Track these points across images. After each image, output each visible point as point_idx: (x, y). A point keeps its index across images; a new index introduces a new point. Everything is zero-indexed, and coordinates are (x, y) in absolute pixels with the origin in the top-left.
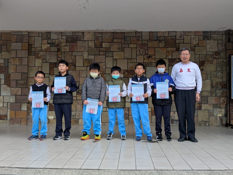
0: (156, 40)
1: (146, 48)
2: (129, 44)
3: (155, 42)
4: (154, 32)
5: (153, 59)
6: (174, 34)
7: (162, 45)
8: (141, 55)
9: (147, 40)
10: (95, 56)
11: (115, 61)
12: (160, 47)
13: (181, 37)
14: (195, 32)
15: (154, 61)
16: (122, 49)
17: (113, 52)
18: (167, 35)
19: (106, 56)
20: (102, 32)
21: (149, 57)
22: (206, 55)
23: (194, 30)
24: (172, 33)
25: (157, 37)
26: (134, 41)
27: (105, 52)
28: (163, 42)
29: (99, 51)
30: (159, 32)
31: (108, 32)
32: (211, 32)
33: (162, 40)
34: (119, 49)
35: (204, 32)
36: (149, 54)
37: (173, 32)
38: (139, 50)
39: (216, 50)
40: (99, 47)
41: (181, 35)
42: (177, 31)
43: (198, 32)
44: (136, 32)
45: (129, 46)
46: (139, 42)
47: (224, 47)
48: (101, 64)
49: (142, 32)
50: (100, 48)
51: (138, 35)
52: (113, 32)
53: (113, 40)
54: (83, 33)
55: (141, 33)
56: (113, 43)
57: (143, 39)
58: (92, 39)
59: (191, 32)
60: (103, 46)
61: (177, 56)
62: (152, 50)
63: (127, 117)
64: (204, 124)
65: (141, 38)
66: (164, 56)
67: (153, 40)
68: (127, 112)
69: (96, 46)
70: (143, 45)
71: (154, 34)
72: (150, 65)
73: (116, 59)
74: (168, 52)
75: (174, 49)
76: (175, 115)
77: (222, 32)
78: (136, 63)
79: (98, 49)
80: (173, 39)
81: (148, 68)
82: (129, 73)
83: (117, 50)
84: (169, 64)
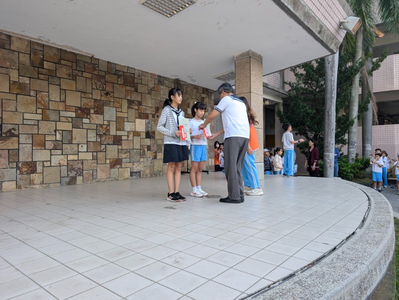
0: (115, 74)
1: (103, 81)
2: (82, 72)
3: (114, 76)
4: (113, 63)
5: (111, 97)
6: (133, 71)
7: (121, 81)
8: (97, 89)
9: (105, 72)
10: (31, 79)
11: (63, 92)
12: (119, 83)
13: (139, 77)
14: (151, 74)
15: (112, 100)
16: (73, 77)
17: (60, 78)
18: (126, 71)
19: (50, 83)
20: (43, 44)
21: (107, 94)
23: (150, 72)
24: (131, 69)
25: (116, 70)
26: (89, 69)
27: (47, 76)
28: (122, 78)
29: (39, 73)
30: (118, 65)
31: (54, 48)
32: (164, 77)
33: (121, 75)
34: (70, 76)
35: (159, 76)
36: (107, 90)
37: (131, 68)
38: (96, 83)
40: (38, 66)
41: (140, 75)
42: (136, 68)
43: (154, 75)
44: (92, 58)
45: (82, 74)
46: (96, 72)
48: (42, 93)
49: (98, 59)
50: (40, 69)
51: (94, 62)
52: (61, 49)
53: (60, 60)
54: (9, 37)
56: (60, 65)
57: (100, 69)
58: (26, 51)
59: (148, 73)
60: (45, 66)
61: (135, 97)
62: (110, 85)
63: (80, 172)
64: (159, 174)
65: (97, 67)
66: (123, 96)
67: (111, 73)
68: (80, 166)
69: (32, 64)
70: (100, 77)
71: (112, 65)
72: (108, 103)
73: (65, 90)
74: (127, 91)
75: (133, 89)
76: (134, 166)
77: (172, 79)
78: (92, 98)
79: (37, 69)
80: (131, 77)
81: (106, 108)
82: (83, 112)
83: (65, 77)
84: (128, 106)
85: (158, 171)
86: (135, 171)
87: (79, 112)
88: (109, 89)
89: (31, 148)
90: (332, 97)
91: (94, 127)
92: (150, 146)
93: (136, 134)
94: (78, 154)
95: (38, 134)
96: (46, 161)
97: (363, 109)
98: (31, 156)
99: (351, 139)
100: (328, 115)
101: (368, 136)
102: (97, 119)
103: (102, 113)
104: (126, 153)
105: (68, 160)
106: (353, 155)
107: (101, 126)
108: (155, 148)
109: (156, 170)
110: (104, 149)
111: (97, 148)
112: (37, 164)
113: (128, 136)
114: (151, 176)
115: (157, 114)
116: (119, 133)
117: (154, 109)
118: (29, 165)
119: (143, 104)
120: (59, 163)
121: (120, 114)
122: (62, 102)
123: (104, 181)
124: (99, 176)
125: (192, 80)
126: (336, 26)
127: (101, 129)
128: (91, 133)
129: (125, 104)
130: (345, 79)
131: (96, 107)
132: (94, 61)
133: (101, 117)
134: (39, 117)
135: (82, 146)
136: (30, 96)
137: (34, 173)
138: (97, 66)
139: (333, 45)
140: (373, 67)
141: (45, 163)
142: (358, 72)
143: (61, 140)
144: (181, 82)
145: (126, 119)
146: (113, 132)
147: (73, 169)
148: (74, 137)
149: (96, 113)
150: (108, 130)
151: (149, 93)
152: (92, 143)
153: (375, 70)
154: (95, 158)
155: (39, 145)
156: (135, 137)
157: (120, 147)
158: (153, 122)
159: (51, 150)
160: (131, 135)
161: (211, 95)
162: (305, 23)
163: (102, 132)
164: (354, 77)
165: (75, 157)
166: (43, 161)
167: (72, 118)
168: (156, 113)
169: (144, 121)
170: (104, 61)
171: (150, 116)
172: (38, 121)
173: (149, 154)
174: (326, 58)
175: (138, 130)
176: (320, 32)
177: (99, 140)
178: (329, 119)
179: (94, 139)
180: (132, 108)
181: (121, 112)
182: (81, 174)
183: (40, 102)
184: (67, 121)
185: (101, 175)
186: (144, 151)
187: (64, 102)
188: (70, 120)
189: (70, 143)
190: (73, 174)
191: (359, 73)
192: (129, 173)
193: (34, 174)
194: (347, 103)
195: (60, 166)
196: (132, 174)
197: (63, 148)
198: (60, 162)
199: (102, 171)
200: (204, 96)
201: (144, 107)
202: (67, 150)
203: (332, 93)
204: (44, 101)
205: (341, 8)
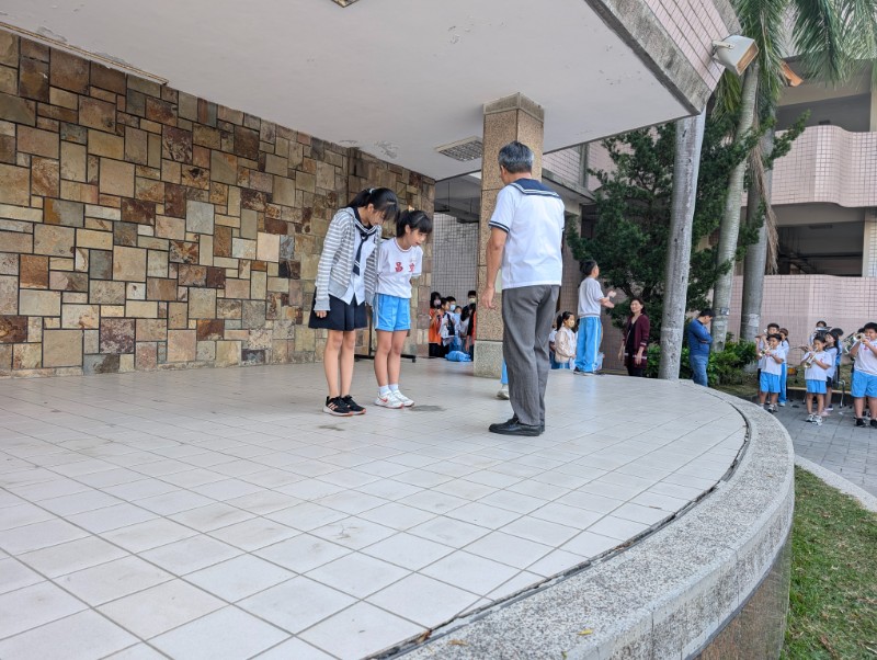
0: (214, 129)
2: (140, 117)
3: (212, 133)
4: (211, 103)
6: (255, 125)
7: (227, 145)
8: (173, 160)
9: (193, 122)
10: (20, 127)
11: (93, 161)
12: (224, 149)
13: (269, 138)
14: (297, 133)
15: (207, 188)
16: (119, 129)
17: (87, 129)
18: (240, 123)
19: (63, 138)
20: (50, 48)
21: (195, 172)
22: (316, 195)
23: (295, 129)
24: (252, 120)
25: (218, 120)
26: (156, 112)
27: (57, 123)
28: (231, 137)
29: (37, 115)
30: (222, 107)
31: (73, 57)
32: (325, 143)
33: (228, 132)
34: (110, 126)
35: (314, 139)
36: (195, 163)
37: (252, 117)
38: (170, 146)
39: (332, 188)
40: (36, 98)
41: (271, 133)
42: (262, 118)
43: (303, 135)
44: (163, 87)
45: (139, 123)
46: (170, 122)
47: (344, 184)
48: (44, 161)
49: (178, 92)
50: (40, 104)
51: (167, 97)
52: (90, 62)
53: (88, 87)
55: (175, 94)
56: (87, 99)
57: (181, 114)
58: (9, 61)
59: (289, 130)
60: (53, 101)
61: (259, 183)
62: (204, 153)
63: (129, 345)
64: (307, 359)
65: (174, 109)
66: (231, 179)
67: (206, 126)
68: (129, 331)
69: (23, 91)
70: (180, 134)
71: (209, 107)
72: (195, 194)
73: (98, 157)
74: (241, 168)
75: (255, 165)
76: (251, 338)
77: (342, 148)
78: (161, 181)
79: (33, 103)
80: (252, 137)
81: (191, 204)
82: (138, 210)
83: (100, 127)
84: (242, 203)
85: (304, 350)
86: (252, 348)
87: (130, 208)
88: (199, 160)
89: (16, 286)
90: (686, 209)
91: (164, 245)
92: (287, 296)
93: (258, 266)
94: (125, 305)
95: (33, 254)
96: (51, 317)
97: (748, 238)
98: (16, 302)
99: (719, 302)
100: (676, 247)
101: (755, 296)
102: (171, 228)
103: (183, 217)
104: (233, 307)
105: (100, 318)
106: (721, 335)
107: (180, 244)
108: (300, 299)
109: (299, 348)
110: (183, 296)
111: (168, 293)
112: (30, 323)
113: (239, 270)
114: (289, 361)
115: (306, 224)
116: (220, 262)
117: (300, 213)
118: (10, 323)
119: (277, 200)
120: (81, 323)
121: (223, 221)
122: (91, 183)
123: (184, 366)
124: (171, 356)
125: (388, 153)
126: (703, 55)
127: (178, 250)
128: (155, 260)
129: (235, 198)
130: (716, 171)
131: (171, 202)
132: (168, 95)
133: (179, 223)
134: (37, 215)
135: (135, 287)
136: (16, 165)
137: (21, 342)
138: (175, 106)
139: (695, 95)
140: (775, 150)
141: (47, 321)
142: (743, 158)
143: (86, 270)
144: (363, 156)
145: (236, 233)
146: (206, 258)
147: (113, 338)
148: (116, 266)
149: (170, 213)
150: (196, 255)
151: (292, 177)
152: (157, 281)
153: (779, 156)
154: (164, 316)
155: (34, 279)
156: (255, 273)
157: (221, 294)
158: (297, 242)
159: (62, 292)
160: (247, 269)
161: (428, 190)
162: (640, 42)
163: (182, 257)
164: (734, 168)
165: (119, 311)
166: (43, 317)
167: (113, 221)
168: (304, 221)
169: (276, 239)
170: (190, 97)
171: (291, 229)
172: (34, 223)
173: (285, 312)
174: (679, 123)
175: (260, 258)
176: (669, 65)
177: (173, 275)
178: (676, 257)
179: (162, 273)
180: (251, 208)
181: (226, 215)
182: (131, 350)
183: (38, 181)
184: (101, 228)
185: (176, 353)
186: (274, 306)
187: (97, 184)
188: (109, 226)
189: (108, 277)
190: (112, 348)
191: (745, 161)
192: (240, 353)
193: (22, 346)
194: (716, 224)
195: (83, 329)
196: (245, 354)
197: (91, 288)
198: (84, 320)
199: (180, 344)
200: (412, 189)
201: (278, 207)
202: (100, 295)
203: (686, 201)
204: (48, 179)
205: (716, 15)
